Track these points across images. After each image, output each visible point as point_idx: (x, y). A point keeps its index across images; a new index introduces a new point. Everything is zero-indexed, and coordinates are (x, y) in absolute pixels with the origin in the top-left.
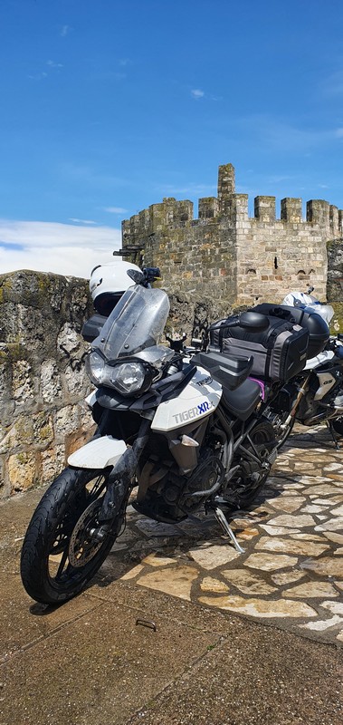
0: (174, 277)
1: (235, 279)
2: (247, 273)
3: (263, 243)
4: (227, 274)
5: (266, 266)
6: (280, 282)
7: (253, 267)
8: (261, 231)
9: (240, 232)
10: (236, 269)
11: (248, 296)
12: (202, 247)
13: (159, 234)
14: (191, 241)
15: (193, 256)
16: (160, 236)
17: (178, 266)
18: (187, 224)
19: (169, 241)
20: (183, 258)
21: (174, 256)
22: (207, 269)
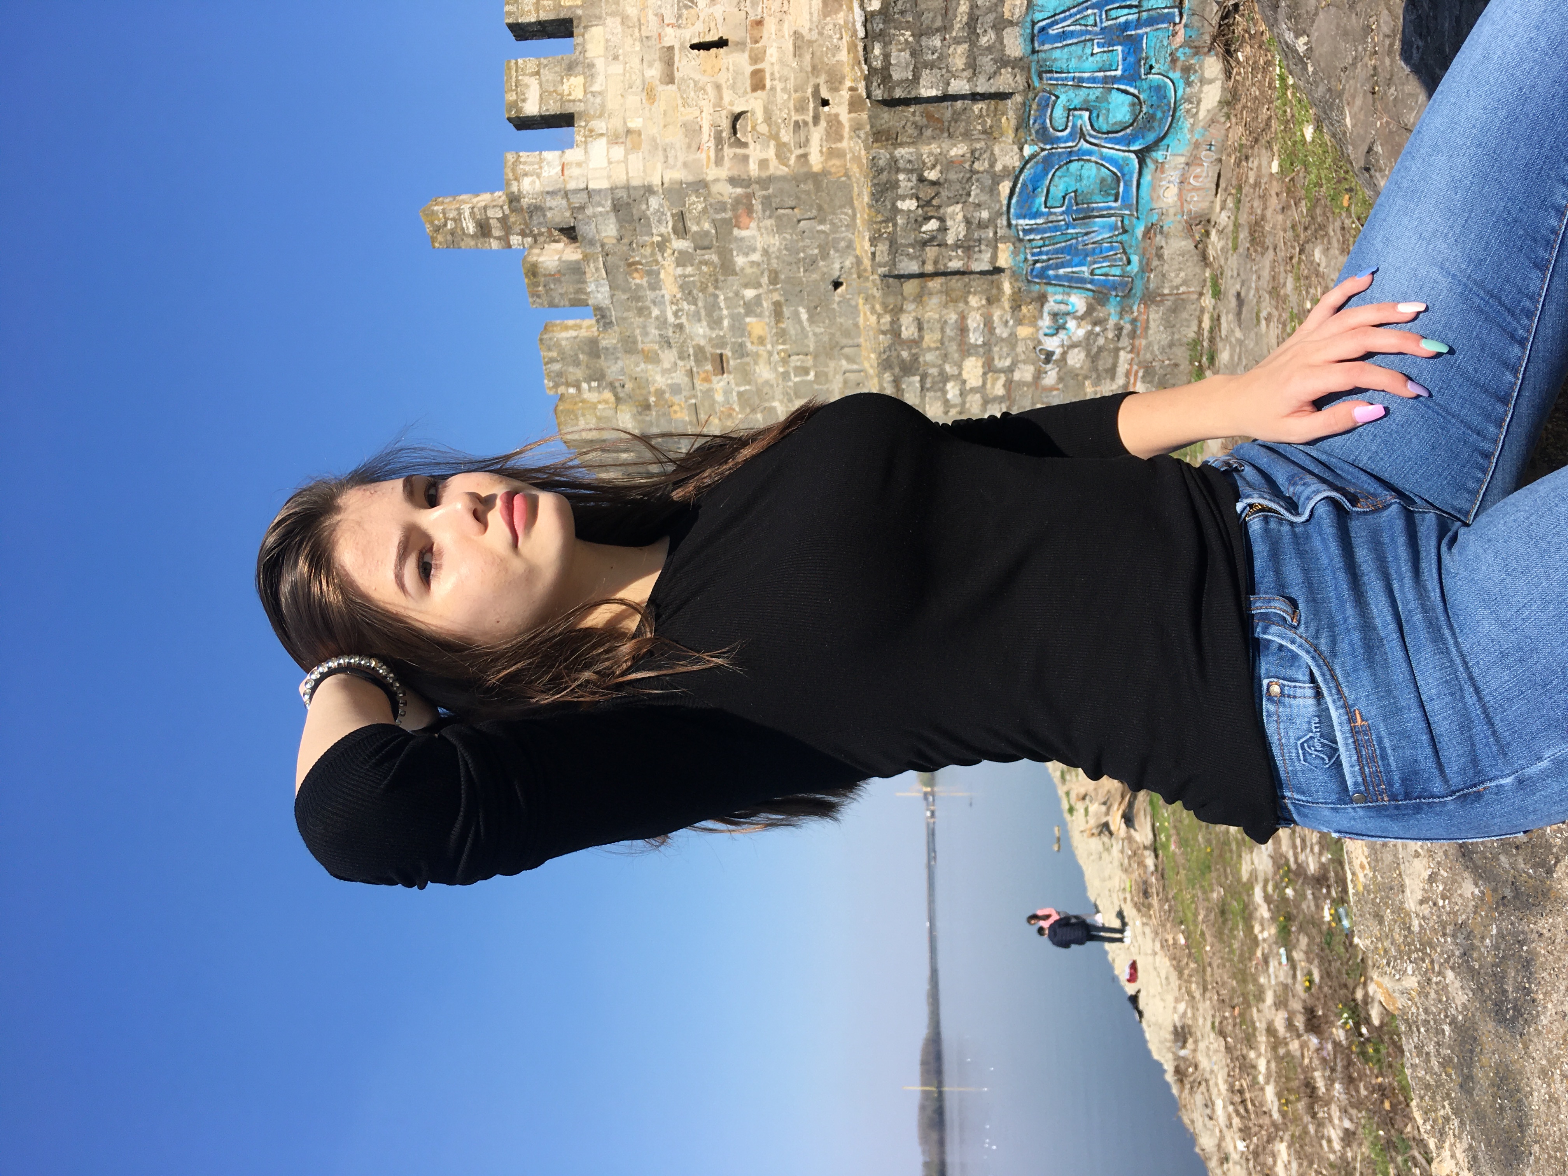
0: (764, 373)
1: (765, 182)
2: (745, 145)
3: (650, 94)
4: (750, 210)
5: (722, 78)
6: (770, 25)
7: (726, 124)
8: (612, 103)
9: (620, 178)
10: (733, 181)
11: (817, 135)
12: (669, 288)
13: (644, 421)
14: (658, 328)
15: (699, 320)
16: (648, 418)
17: (732, 362)
18: (609, 340)
19: (660, 393)
20: (709, 349)
21: (703, 375)
22: (736, 274)
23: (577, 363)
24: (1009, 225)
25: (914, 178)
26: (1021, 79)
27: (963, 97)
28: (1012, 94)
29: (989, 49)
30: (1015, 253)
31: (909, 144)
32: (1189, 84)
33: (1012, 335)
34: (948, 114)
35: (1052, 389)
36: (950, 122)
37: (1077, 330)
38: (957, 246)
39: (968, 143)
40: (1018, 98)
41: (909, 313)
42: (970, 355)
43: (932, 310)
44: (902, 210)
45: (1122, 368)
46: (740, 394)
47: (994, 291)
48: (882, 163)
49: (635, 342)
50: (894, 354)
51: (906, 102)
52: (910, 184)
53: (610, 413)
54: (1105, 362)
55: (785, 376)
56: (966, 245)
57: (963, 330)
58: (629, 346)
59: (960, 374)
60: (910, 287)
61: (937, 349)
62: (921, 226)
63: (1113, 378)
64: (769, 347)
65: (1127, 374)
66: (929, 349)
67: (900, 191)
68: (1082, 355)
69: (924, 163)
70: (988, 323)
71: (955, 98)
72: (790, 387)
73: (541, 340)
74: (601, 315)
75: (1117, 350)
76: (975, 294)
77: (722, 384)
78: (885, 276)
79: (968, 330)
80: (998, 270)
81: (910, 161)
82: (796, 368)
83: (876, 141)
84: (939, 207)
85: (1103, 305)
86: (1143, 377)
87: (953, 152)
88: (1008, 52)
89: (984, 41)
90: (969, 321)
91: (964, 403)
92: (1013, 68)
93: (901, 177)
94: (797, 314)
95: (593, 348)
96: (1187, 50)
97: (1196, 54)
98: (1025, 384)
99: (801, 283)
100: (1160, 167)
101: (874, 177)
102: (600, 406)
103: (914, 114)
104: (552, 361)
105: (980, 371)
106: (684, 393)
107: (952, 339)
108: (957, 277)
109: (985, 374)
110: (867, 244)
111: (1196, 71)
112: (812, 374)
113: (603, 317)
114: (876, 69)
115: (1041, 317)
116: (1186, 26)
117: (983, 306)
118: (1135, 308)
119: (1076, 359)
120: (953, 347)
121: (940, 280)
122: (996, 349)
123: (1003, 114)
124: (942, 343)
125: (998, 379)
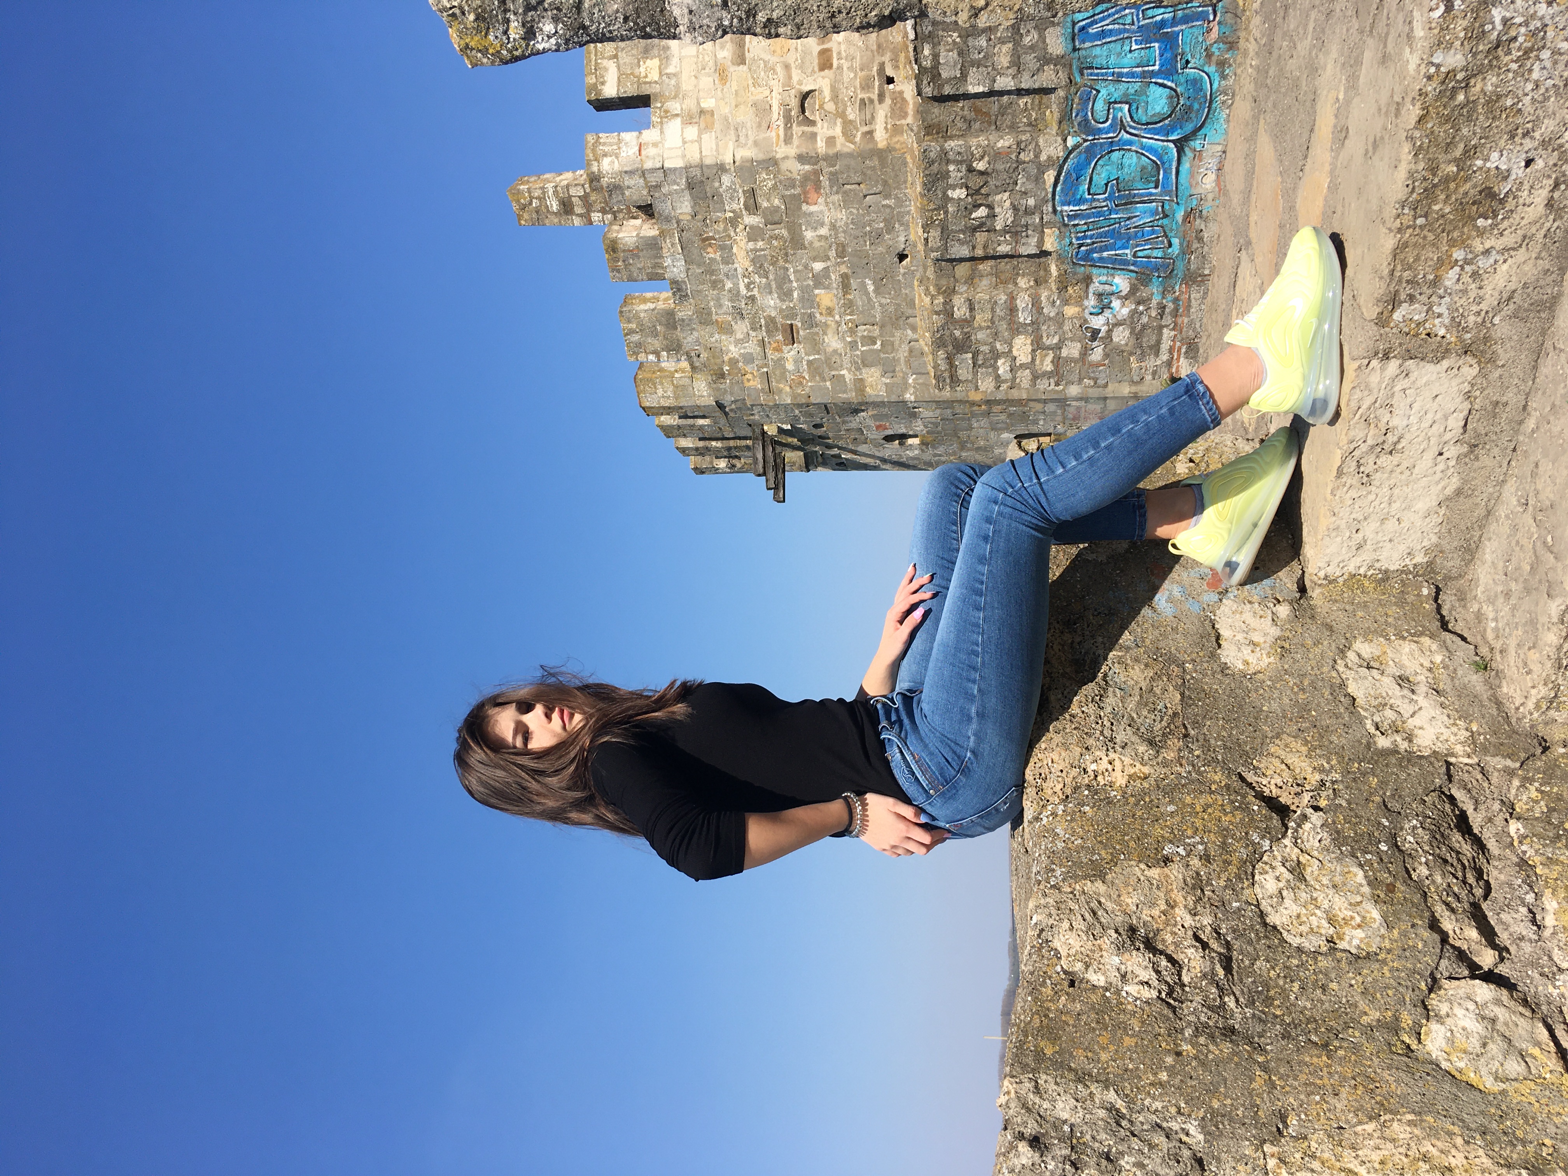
0: (832, 342)
1: (832, 159)
2: (813, 123)
3: (722, 74)
4: (818, 186)
5: (791, 58)
7: (794, 103)
8: (687, 84)
9: (694, 156)
10: (802, 158)
11: (882, 112)
12: (742, 262)
13: (718, 389)
14: (731, 300)
15: (770, 293)
16: (722, 386)
17: (801, 333)
18: (685, 312)
19: (733, 362)
20: (779, 320)
21: (774, 345)
22: (805, 248)
23: (655, 335)
24: (1055, 211)
25: (964, 168)
26: (1063, 75)
27: (1009, 93)
28: (1055, 89)
29: (1032, 48)
30: (1061, 237)
31: (959, 137)
32: (1224, 77)
33: (1060, 314)
34: (996, 107)
35: (1098, 365)
36: (997, 116)
37: (1121, 309)
38: (1005, 231)
39: (1014, 135)
40: (1061, 93)
41: (962, 294)
42: (1019, 333)
43: (983, 291)
44: (952, 199)
45: (1165, 345)
46: (810, 363)
47: (1042, 273)
48: (932, 155)
49: (710, 314)
50: (947, 333)
51: (955, 98)
52: (959, 175)
53: (687, 381)
54: (1149, 339)
55: (853, 345)
56: (1013, 230)
57: (1013, 310)
58: (704, 317)
59: (1010, 351)
60: (962, 270)
61: (988, 327)
62: (971, 214)
63: (1157, 354)
64: (837, 317)
65: (1171, 350)
66: (981, 328)
67: (951, 181)
68: (1127, 333)
69: (972, 154)
70: (1036, 303)
71: (1001, 93)
72: (857, 356)
73: (621, 312)
74: (677, 288)
75: (1161, 327)
76: (1023, 276)
77: (792, 353)
78: (938, 260)
79: (1018, 310)
80: (1045, 254)
81: (959, 153)
82: (863, 337)
83: (927, 134)
84: (988, 195)
85: (1146, 286)
86: (1186, 352)
87: (999, 145)
88: (1050, 51)
89: (1027, 40)
90: (1018, 301)
91: (1014, 378)
92: (1055, 65)
93: (951, 168)
94: (864, 286)
95: (670, 319)
96: (1221, 45)
97: (1230, 49)
98: (1072, 360)
99: (867, 256)
100: (1198, 155)
101: (926, 169)
102: (677, 375)
103: (962, 109)
104: (631, 332)
105: (1029, 348)
106: (757, 362)
107: (1002, 319)
108: (1006, 260)
109: (1033, 351)
110: (920, 231)
111: (1230, 65)
112: (879, 343)
113: (679, 290)
114: (926, 68)
115: (1087, 297)
116: (1219, 23)
117: (1031, 287)
118: (1177, 288)
119: (1121, 336)
120: (1003, 326)
121: (991, 263)
122: (1044, 328)
123: (1047, 107)
124: (993, 323)
125: (1046, 355)
